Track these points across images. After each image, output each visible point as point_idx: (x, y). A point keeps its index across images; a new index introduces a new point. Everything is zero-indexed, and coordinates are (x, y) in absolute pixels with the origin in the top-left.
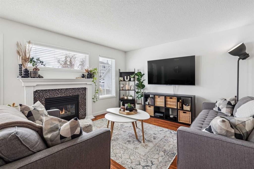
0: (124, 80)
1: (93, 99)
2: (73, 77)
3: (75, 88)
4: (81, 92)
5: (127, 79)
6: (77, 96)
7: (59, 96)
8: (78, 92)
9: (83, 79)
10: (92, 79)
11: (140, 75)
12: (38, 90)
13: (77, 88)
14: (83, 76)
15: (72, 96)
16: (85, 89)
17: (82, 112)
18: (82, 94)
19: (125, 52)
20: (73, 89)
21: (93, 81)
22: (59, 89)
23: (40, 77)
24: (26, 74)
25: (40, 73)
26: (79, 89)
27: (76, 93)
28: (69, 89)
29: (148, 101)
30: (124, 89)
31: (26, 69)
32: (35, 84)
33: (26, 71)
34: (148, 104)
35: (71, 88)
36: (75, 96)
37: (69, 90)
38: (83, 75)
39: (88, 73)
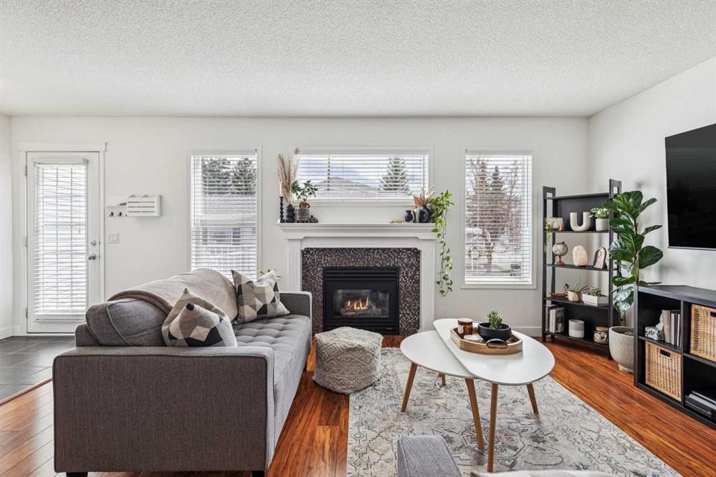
0: (567, 228)
1: (438, 283)
2: (383, 219)
3: (389, 249)
4: (406, 260)
5: (580, 223)
6: (396, 270)
7: (351, 265)
8: (396, 260)
9: (406, 223)
10: (431, 225)
12: (311, 249)
13: (395, 250)
14: (409, 217)
15: (382, 268)
16: (416, 253)
17: (408, 314)
18: (407, 265)
19: (588, 118)
20: (384, 250)
21: (436, 230)
22: (350, 249)
23: (313, 220)
24: (291, 215)
25: (312, 211)
26: (398, 251)
27: (390, 262)
28: (374, 249)
29: (659, 327)
30: (565, 260)
31: (290, 206)
32: (301, 235)
33: (291, 209)
34: (655, 337)
35: (378, 249)
36: (389, 268)
37: (373, 253)
38: (409, 212)
39: (425, 207)
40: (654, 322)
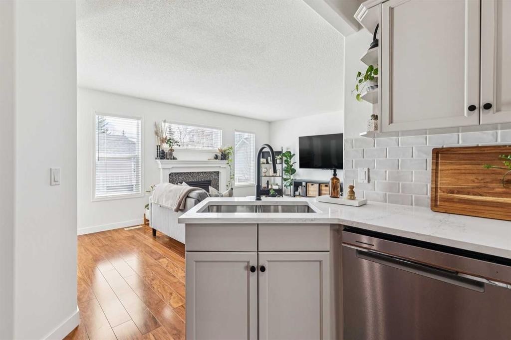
0: (267, 163)
1: (227, 186)
2: (205, 158)
3: (207, 172)
4: (214, 177)
6: (209, 182)
7: (191, 180)
8: (210, 177)
9: (216, 160)
10: (226, 161)
11: (289, 155)
12: (172, 173)
13: (209, 172)
14: (216, 157)
15: (204, 181)
16: (218, 173)
18: (214, 179)
19: (270, 123)
20: (205, 172)
21: (228, 163)
23: (174, 159)
24: (162, 155)
25: (174, 154)
26: (211, 173)
27: (208, 178)
29: (299, 191)
30: (267, 174)
31: (163, 150)
32: (170, 166)
33: (163, 152)
34: (298, 194)
35: (202, 172)
36: (207, 181)
37: (201, 174)
38: (216, 155)
39: (222, 153)
40: (297, 190)
